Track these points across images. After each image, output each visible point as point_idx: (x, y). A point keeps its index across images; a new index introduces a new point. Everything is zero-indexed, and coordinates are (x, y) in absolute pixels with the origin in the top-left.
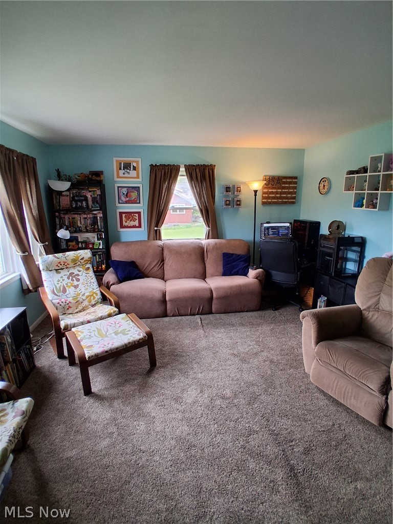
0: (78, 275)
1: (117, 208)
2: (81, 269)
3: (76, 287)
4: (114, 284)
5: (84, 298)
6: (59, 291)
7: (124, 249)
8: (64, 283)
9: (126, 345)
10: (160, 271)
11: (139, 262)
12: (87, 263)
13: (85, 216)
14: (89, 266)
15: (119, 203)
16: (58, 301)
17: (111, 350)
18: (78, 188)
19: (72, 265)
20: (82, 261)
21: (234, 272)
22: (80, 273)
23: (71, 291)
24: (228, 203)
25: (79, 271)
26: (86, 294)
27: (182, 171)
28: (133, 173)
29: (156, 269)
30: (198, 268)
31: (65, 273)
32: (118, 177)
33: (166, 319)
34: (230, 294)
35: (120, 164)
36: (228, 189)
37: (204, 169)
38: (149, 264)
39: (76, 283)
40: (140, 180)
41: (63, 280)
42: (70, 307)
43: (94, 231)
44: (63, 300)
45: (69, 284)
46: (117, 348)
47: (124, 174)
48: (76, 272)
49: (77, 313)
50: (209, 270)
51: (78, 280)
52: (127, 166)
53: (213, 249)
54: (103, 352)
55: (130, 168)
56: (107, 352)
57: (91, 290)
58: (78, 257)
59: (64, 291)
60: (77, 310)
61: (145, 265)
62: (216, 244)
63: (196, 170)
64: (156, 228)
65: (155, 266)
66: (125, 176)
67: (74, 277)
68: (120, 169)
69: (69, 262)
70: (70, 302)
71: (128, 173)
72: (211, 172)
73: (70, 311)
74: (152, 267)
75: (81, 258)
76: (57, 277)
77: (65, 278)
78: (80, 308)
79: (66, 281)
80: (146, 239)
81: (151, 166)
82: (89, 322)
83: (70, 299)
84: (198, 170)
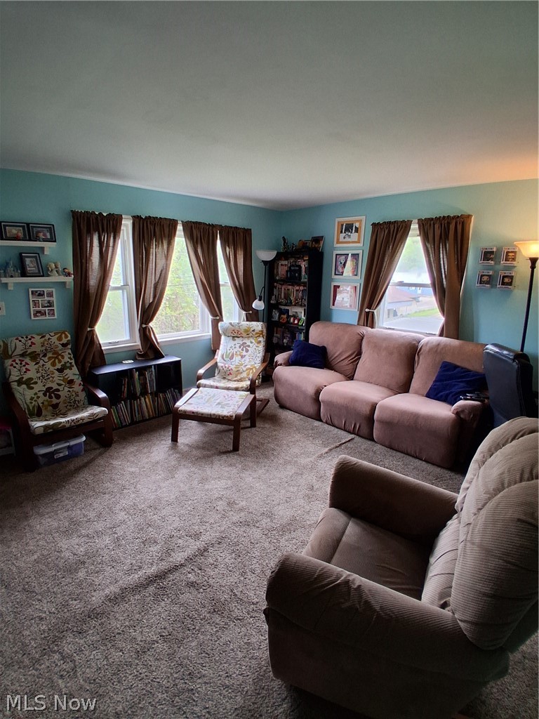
0: (249, 346)
1: (332, 280)
2: (253, 341)
3: (242, 357)
4: (281, 365)
5: (245, 369)
6: (227, 356)
7: (319, 330)
8: (235, 350)
9: (210, 415)
10: (351, 367)
11: (330, 349)
12: (259, 336)
13: (298, 288)
14: (261, 339)
15: (335, 274)
16: (222, 365)
17: (197, 413)
18: (294, 257)
19: (244, 335)
20: (254, 333)
21: (442, 396)
22: (251, 345)
23: (237, 359)
24: (486, 280)
25: (251, 343)
26: (247, 367)
27: (414, 229)
28: (354, 236)
29: (346, 362)
30: (399, 375)
31: (239, 341)
32: (338, 242)
33: (317, 423)
34: (399, 421)
35: (342, 225)
36: (487, 255)
37: (449, 224)
38: (340, 354)
39: (244, 353)
40: (361, 245)
41: (235, 348)
42: (230, 374)
43: (301, 306)
44: (227, 365)
45: (238, 353)
46: (202, 414)
47: (344, 238)
48: (248, 343)
49: (235, 381)
50: (415, 384)
51: (247, 351)
52: (349, 228)
53: (429, 351)
54: (190, 412)
55: (352, 230)
56: (193, 413)
57: (253, 363)
58: (249, 328)
59: (232, 358)
60: (235, 379)
61: (334, 354)
62: (439, 345)
63: (434, 225)
64: (367, 310)
65: (346, 358)
66: (346, 240)
67: (245, 347)
68: (341, 232)
69: (242, 331)
70: (232, 369)
71: (349, 236)
72: (459, 227)
73: (230, 377)
74: (342, 359)
75: (252, 329)
76: (232, 343)
77: (238, 346)
78: (239, 378)
79: (238, 349)
80: (355, 323)
81: (374, 225)
82: (217, 388)
83: (232, 367)
84: (437, 226)
